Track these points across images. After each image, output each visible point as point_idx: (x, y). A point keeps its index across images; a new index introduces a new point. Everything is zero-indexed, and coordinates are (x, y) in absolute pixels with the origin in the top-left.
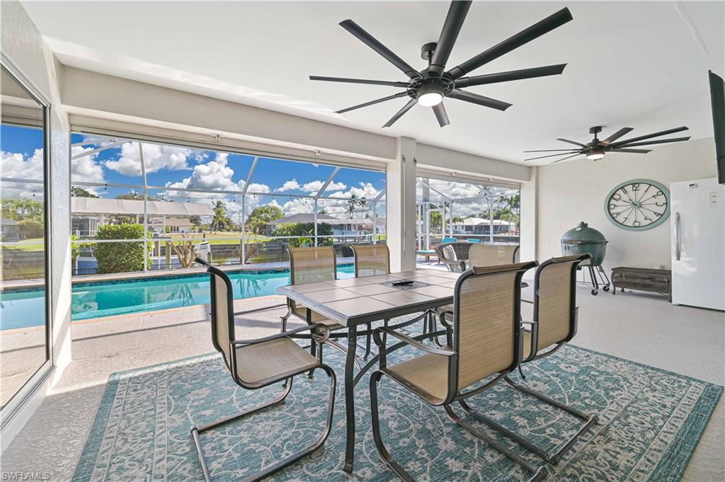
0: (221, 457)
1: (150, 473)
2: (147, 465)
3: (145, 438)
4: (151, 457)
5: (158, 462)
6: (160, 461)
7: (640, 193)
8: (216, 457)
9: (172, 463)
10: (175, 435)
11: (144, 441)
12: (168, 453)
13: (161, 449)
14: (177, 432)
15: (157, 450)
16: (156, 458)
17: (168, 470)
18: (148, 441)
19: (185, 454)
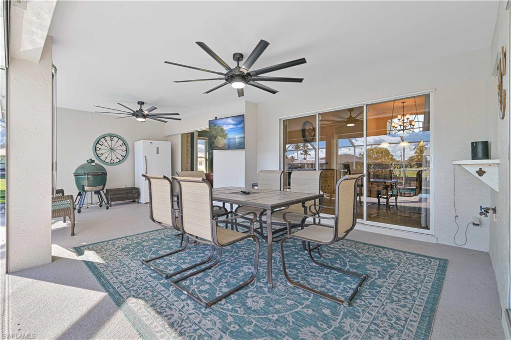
0: (348, 287)
1: (383, 305)
2: (383, 309)
3: (376, 327)
4: (378, 312)
5: (377, 307)
6: (375, 307)
7: (114, 142)
8: (350, 289)
9: (371, 301)
10: (358, 314)
11: (378, 326)
12: (368, 307)
13: (371, 312)
14: (355, 315)
15: (374, 314)
16: (377, 309)
17: (374, 299)
18: (376, 324)
19: (361, 300)
